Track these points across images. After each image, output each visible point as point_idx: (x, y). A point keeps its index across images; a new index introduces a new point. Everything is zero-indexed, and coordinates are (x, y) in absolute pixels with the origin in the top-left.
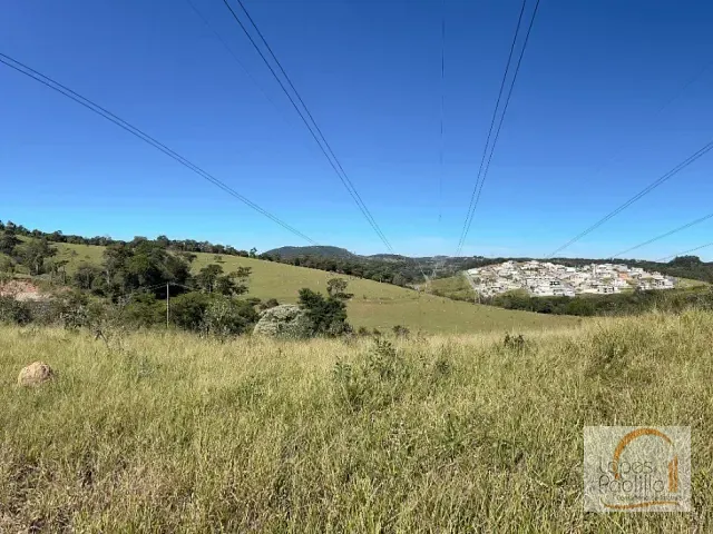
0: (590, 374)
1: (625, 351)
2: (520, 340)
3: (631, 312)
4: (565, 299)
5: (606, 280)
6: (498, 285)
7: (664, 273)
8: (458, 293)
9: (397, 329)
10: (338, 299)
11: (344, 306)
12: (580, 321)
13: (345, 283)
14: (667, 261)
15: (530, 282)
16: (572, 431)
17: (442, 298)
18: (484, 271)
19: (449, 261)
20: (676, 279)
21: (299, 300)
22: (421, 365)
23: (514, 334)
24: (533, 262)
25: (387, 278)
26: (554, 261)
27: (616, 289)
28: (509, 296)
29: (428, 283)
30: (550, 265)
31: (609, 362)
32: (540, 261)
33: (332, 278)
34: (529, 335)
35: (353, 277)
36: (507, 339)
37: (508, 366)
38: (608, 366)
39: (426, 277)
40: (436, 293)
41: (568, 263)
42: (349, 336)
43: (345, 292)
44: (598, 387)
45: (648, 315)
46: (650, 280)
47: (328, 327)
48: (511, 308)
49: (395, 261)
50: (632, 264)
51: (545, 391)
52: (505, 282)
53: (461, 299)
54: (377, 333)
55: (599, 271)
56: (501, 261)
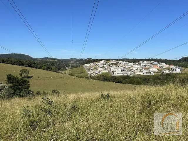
0: (140, 112)
1: (157, 103)
2: (108, 96)
3: (159, 84)
4: (128, 77)
5: (147, 69)
6: (98, 71)
7: (176, 65)
8: (81, 75)
9: (54, 91)
10: (25, 79)
11: (28, 82)
12: (135, 87)
13: (28, 71)
14: (178, 59)
15: (112, 69)
16: (132, 136)
17: (74, 77)
18: (92, 65)
19: (77, 61)
20: (182, 68)
21: (7, 80)
22: (64, 108)
23: (105, 93)
24: (113, 61)
25: (49, 69)
26: (123, 60)
27: (152, 72)
28: (103, 76)
29: (68, 70)
30: (121, 62)
31: (149, 107)
32: (117, 60)
33: (22, 69)
34: (112, 93)
35: (32, 68)
36: (102, 95)
37: (103, 107)
38: (148, 109)
39: (67, 68)
40: (71, 74)
41: (129, 61)
42: (31, 96)
43: (29, 75)
44: (143, 118)
45: (168, 86)
46: (169, 69)
47: (20, 92)
48: (104, 81)
49: (52, 61)
50: (160, 61)
51: (119, 118)
52: (101, 70)
53: (82, 77)
54: (44, 93)
55: (144, 64)
56: (99, 60)
